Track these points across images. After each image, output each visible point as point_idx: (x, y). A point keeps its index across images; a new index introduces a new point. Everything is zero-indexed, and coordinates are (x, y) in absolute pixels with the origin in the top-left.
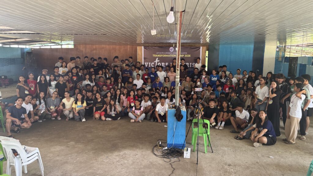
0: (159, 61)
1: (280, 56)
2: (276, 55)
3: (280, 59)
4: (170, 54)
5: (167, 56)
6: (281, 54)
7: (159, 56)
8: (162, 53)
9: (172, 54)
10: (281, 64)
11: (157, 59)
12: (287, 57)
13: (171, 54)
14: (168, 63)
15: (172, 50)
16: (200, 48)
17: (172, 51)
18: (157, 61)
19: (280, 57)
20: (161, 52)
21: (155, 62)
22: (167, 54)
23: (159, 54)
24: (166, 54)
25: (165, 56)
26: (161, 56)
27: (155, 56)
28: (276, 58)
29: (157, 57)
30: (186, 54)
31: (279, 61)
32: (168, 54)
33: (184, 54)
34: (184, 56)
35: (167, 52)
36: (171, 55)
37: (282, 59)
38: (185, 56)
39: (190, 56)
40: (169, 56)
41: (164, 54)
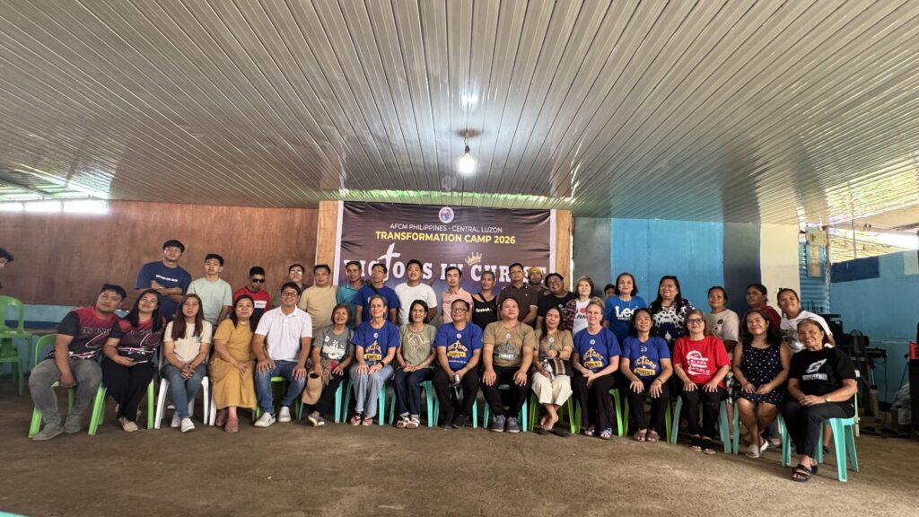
0: (397, 255)
1: (814, 261)
2: (800, 256)
3: (816, 272)
4: (439, 232)
5: (429, 237)
6: (817, 253)
7: (397, 236)
8: (412, 226)
9: (448, 232)
10: (820, 286)
11: (392, 247)
12: (835, 264)
13: (442, 232)
14: (430, 265)
15: (447, 218)
16: (549, 215)
17: (449, 221)
18: (390, 254)
19: (816, 265)
20: (409, 222)
21: (384, 260)
22: (429, 232)
23: (397, 230)
24: (424, 232)
25: (421, 237)
26: (405, 236)
27: (383, 235)
28: (801, 265)
29: (390, 242)
30: (499, 235)
31: (815, 278)
32: (435, 232)
33: (493, 235)
34: (494, 239)
35: (429, 223)
36: (442, 235)
37: (823, 272)
38: (496, 242)
39: (512, 240)
40: (437, 238)
41: (419, 232)
